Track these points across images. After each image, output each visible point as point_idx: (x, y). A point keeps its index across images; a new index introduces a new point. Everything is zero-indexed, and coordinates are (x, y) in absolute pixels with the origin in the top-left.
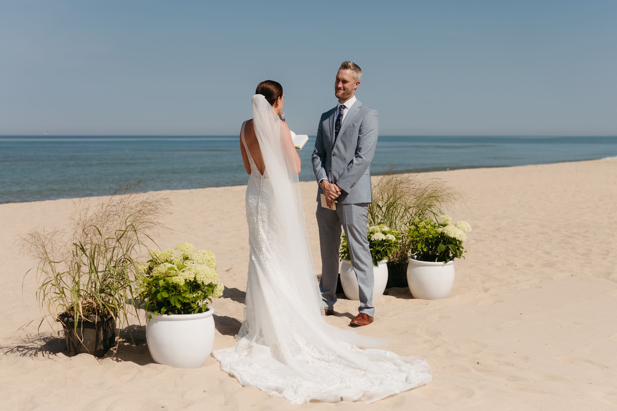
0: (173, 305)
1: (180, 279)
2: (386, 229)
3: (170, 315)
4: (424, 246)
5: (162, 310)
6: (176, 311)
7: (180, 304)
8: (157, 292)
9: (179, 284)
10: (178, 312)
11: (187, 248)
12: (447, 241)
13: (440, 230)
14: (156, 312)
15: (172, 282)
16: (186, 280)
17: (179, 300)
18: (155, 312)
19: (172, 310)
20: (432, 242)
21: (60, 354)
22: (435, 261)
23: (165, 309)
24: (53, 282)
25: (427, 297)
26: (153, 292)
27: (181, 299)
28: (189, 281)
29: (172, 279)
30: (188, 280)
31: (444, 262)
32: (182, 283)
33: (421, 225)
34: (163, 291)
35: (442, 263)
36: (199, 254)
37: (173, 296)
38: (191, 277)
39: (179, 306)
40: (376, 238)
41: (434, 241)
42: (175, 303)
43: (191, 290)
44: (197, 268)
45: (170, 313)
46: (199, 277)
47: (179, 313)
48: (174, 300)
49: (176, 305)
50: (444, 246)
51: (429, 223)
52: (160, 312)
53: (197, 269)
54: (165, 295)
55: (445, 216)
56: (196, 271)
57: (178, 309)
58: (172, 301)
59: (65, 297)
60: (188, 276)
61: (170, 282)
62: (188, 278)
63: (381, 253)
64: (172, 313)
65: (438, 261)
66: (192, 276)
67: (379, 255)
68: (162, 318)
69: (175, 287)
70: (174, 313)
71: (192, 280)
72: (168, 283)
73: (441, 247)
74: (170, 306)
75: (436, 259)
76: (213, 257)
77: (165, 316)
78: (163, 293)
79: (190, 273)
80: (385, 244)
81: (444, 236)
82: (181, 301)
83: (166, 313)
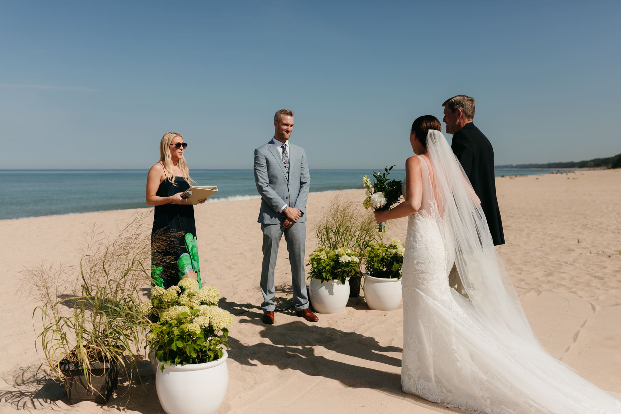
0: (189, 355)
1: (196, 327)
2: (349, 251)
3: (185, 364)
4: (380, 265)
5: (175, 361)
6: (191, 360)
7: (195, 353)
8: (171, 341)
9: (195, 332)
10: (192, 361)
11: (191, 284)
12: (400, 261)
13: (394, 251)
14: (169, 362)
15: (188, 331)
16: (201, 326)
17: (195, 349)
18: (167, 361)
19: (186, 359)
20: (387, 262)
21: (60, 403)
22: (389, 278)
23: (179, 359)
24: (55, 327)
25: (383, 308)
26: (166, 341)
27: (196, 348)
28: (204, 328)
29: (188, 327)
30: (203, 326)
31: (397, 278)
32: (198, 331)
33: (376, 247)
34: (177, 340)
35: (396, 279)
36: (204, 291)
37: (188, 345)
38: (205, 322)
39: (194, 356)
40: (344, 261)
41: (389, 261)
42: (190, 353)
43: (205, 336)
44: (212, 312)
45: (184, 363)
46: (214, 322)
47: (194, 362)
48: (190, 350)
49: (192, 354)
50: (397, 265)
51: (382, 245)
52: (173, 362)
53: (212, 314)
54: (180, 344)
55: (395, 238)
56: (212, 315)
57: (193, 359)
58: (187, 350)
59: (67, 344)
60: (203, 321)
61: (186, 330)
62: (202, 324)
63: (347, 273)
64: (186, 363)
65: (392, 278)
66: (207, 321)
67: (345, 274)
68: (176, 368)
69: (190, 335)
70: (189, 363)
71: (207, 325)
72: (182, 332)
73: (396, 266)
74: (185, 356)
75: (390, 276)
76: (218, 293)
77: (179, 366)
78: (177, 342)
79: (204, 318)
80: (350, 265)
81: (397, 256)
82: (197, 350)
83: (181, 363)
